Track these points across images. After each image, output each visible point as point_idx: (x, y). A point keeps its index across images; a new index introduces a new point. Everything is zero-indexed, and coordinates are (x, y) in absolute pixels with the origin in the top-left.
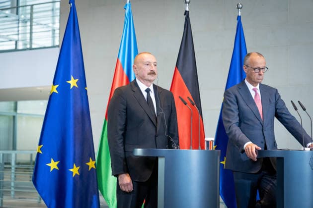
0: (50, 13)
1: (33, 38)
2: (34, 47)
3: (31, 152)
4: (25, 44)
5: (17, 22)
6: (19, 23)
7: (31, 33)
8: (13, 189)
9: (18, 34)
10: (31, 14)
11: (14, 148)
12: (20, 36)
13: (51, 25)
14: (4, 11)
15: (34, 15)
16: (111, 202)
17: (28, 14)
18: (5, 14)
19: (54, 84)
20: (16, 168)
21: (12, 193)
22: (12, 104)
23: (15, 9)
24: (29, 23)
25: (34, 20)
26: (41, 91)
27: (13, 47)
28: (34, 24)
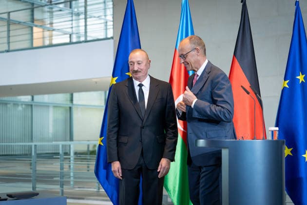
0: (102, 6)
1: (88, 30)
2: (88, 39)
3: (88, 143)
4: (79, 37)
5: (71, 15)
6: (72, 16)
7: (86, 26)
8: (72, 178)
9: (72, 28)
10: (86, 7)
11: (71, 139)
12: (74, 29)
13: (103, 17)
14: (58, 6)
15: (88, 8)
16: (172, 192)
17: (82, 7)
18: (60, 8)
19: (114, 76)
20: (75, 159)
21: (72, 183)
22: (68, 96)
23: (69, 3)
24: (82, 16)
25: (88, 13)
26: (96, 83)
27: (68, 41)
28: (88, 17)
